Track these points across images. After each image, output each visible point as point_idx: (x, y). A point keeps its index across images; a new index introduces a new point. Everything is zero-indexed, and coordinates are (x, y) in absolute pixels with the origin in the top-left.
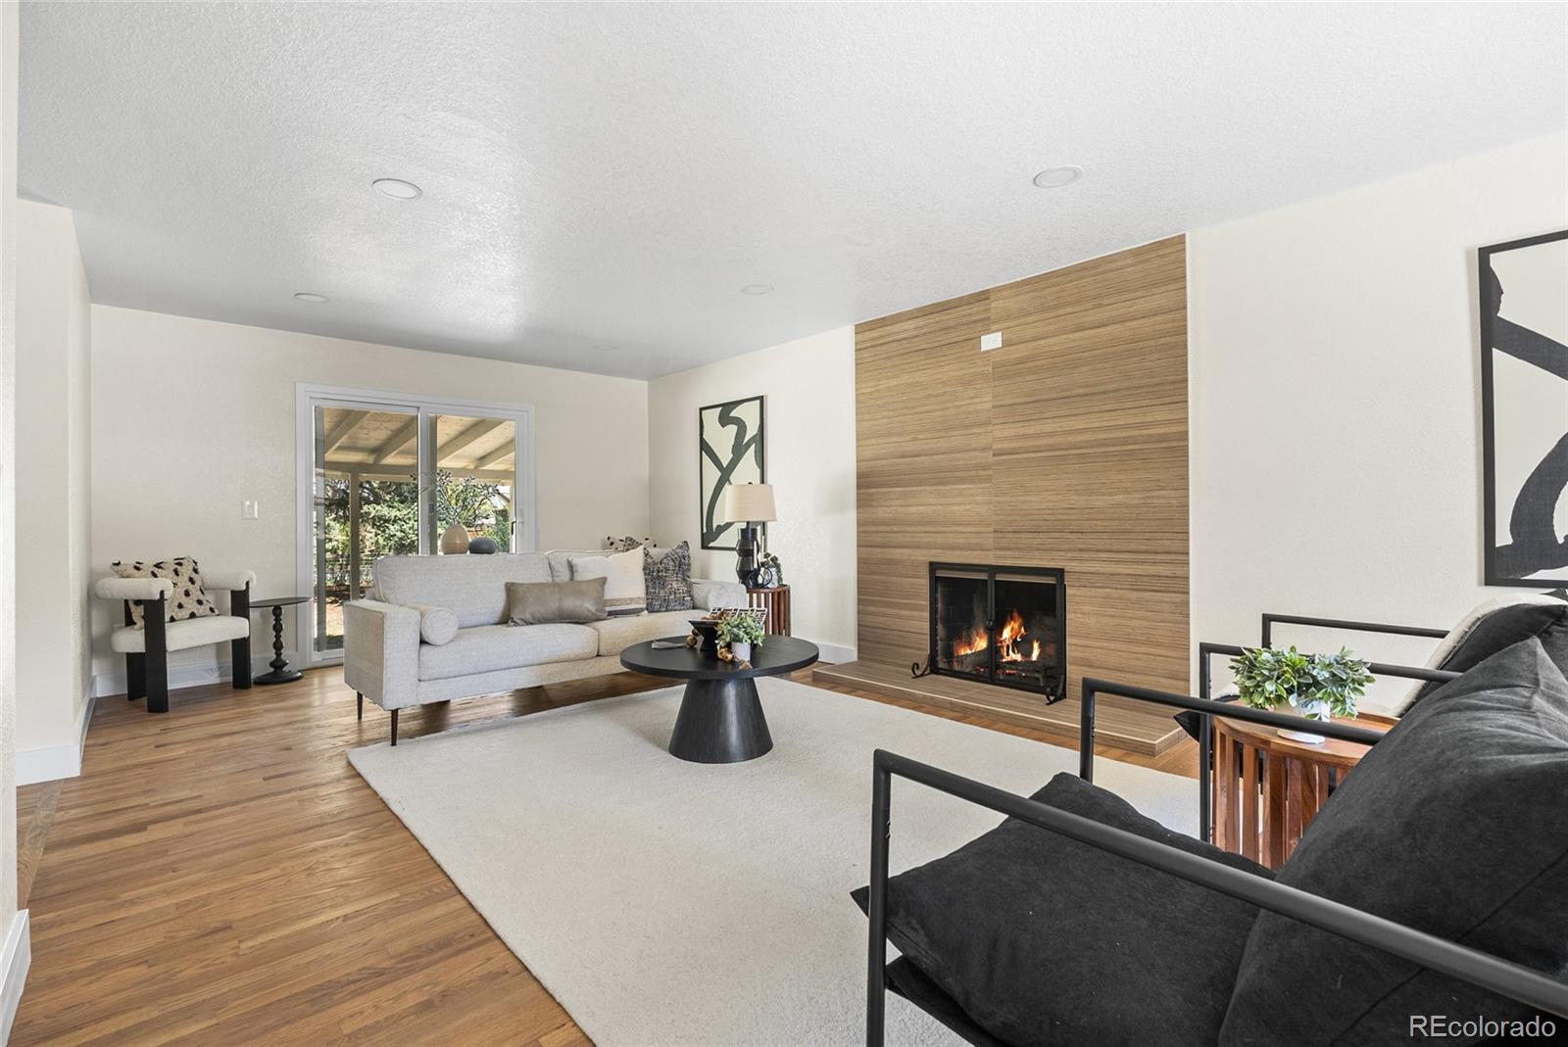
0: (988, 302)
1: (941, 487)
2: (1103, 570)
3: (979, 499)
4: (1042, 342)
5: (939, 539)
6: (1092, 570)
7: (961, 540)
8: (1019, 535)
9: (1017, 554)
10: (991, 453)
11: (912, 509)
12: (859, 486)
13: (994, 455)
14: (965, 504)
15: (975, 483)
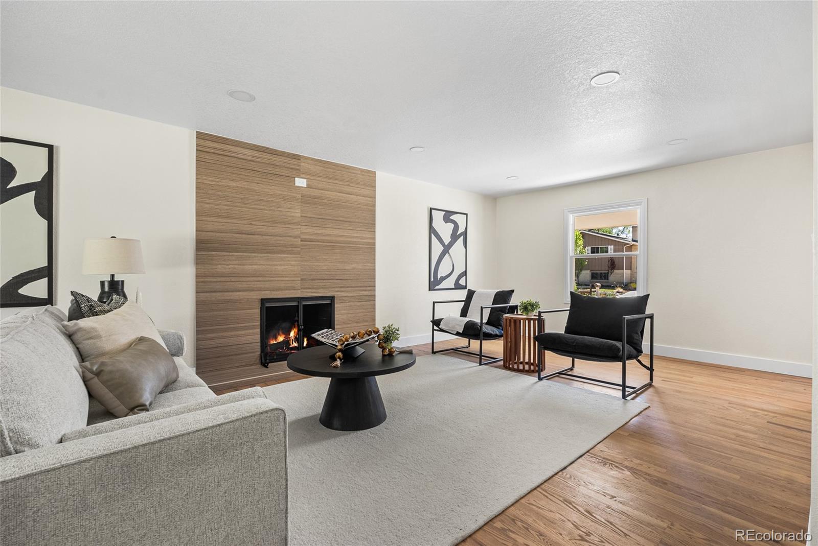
0: (299, 161)
1: (269, 255)
2: (349, 295)
3: (293, 263)
4: (326, 192)
5: (267, 285)
6: (345, 295)
7: (282, 285)
8: (314, 282)
9: (313, 291)
10: (300, 239)
11: (247, 267)
12: (198, 249)
13: (301, 241)
14: (284, 265)
15: (290, 254)
